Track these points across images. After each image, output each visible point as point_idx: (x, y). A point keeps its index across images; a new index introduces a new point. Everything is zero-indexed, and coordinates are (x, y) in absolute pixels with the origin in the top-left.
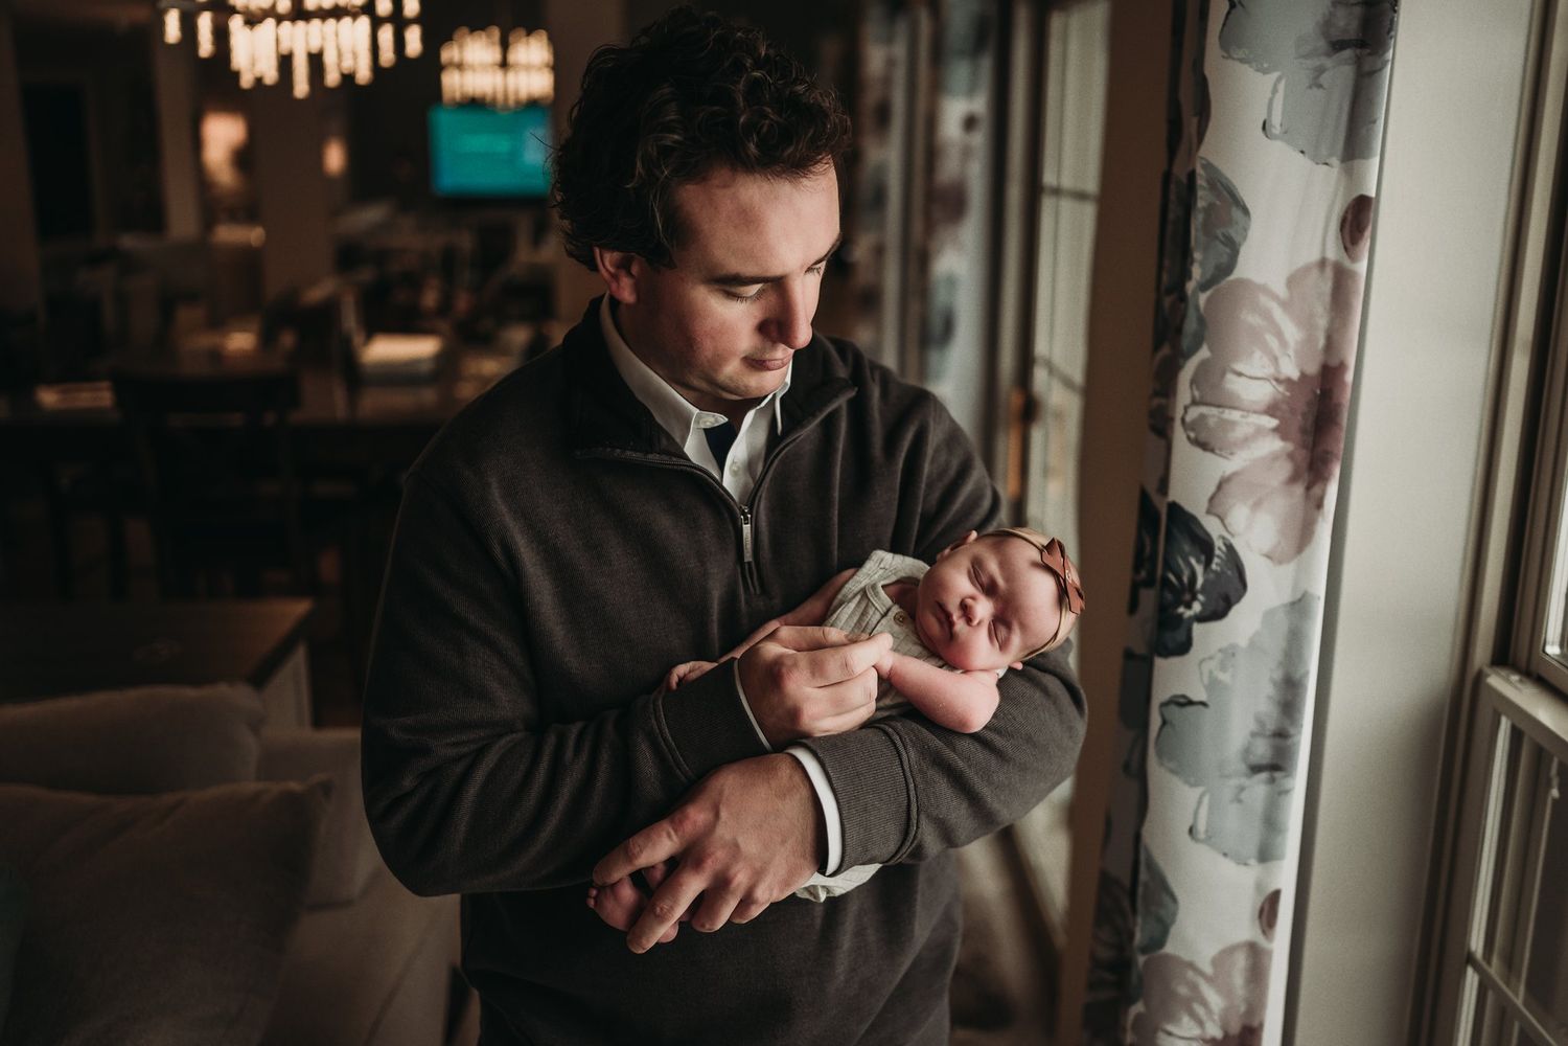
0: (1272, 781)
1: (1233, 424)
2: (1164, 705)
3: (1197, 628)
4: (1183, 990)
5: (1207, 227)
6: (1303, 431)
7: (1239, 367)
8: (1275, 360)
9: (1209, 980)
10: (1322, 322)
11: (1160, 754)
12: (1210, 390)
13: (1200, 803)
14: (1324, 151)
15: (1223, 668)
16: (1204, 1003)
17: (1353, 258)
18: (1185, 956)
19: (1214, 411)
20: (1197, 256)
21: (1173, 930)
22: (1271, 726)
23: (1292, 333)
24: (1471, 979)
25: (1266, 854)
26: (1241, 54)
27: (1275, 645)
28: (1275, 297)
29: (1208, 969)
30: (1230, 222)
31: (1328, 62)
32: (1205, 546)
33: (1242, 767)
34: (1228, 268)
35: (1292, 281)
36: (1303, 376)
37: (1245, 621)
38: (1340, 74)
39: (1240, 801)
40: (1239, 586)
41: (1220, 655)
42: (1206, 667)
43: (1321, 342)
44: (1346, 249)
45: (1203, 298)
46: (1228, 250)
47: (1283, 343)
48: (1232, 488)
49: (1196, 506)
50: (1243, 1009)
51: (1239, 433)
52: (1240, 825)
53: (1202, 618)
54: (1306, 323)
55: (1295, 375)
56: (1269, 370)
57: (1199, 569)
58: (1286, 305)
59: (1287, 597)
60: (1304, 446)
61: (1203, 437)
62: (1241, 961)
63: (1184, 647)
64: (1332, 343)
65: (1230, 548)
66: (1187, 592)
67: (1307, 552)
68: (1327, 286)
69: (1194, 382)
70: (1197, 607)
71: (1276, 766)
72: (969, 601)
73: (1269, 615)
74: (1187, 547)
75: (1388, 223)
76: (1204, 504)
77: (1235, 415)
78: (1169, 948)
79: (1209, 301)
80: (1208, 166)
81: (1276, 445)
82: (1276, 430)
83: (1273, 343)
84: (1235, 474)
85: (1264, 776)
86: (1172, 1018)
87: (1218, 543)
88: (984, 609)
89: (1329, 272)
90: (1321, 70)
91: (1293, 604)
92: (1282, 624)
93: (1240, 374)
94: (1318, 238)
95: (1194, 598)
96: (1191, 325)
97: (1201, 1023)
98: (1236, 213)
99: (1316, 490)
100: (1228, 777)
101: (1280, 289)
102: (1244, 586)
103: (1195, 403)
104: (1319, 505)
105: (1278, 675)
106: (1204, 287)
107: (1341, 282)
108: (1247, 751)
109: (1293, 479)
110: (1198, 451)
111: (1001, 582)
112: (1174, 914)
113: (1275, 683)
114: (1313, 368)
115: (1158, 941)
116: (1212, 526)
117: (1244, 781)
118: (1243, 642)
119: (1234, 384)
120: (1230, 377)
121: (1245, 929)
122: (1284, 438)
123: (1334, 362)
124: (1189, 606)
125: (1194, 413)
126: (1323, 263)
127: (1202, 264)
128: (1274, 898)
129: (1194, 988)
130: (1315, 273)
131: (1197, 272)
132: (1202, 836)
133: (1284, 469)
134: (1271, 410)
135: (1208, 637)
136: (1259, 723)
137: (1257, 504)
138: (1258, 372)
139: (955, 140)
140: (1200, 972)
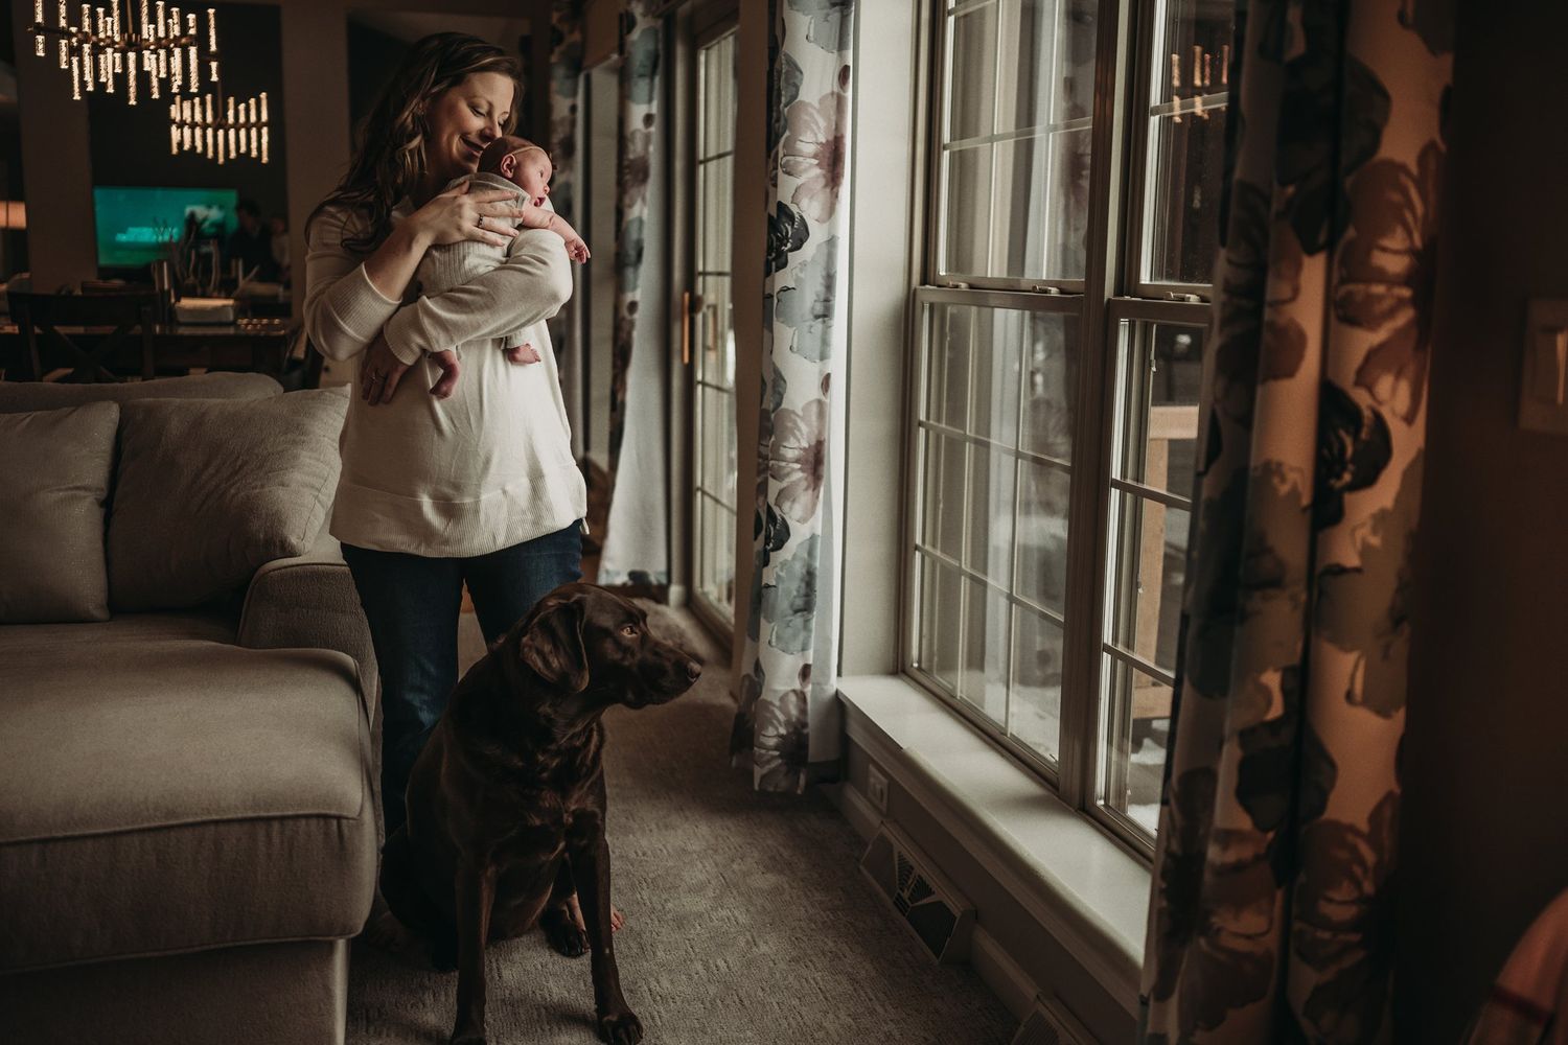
0: (824, 322)
1: (800, 163)
2: (778, 293)
3: (789, 254)
4: (790, 425)
5: (787, 80)
6: (829, 165)
7: (801, 138)
8: (816, 135)
9: (802, 419)
10: (834, 118)
11: (778, 316)
12: (791, 151)
13: (794, 334)
14: (831, 47)
15: (801, 270)
16: (799, 430)
17: (844, 91)
18: (791, 408)
19: (794, 158)
20: (783, 93)
21: (785, 396)
22: (822, 297)
23: (822, 123)
24: (922, 431)
25: (823, 357)
26: (795, 8)
27: (822, 260)
28: (815, 108)
29: (800, 413)
30: (796, 77)
31: (831, 11)
32: (791, 218)
33: (810, 316)
34: (795, 96)
35: (821, 101)
36: (827, 141)
37: (810, 249)
38: (835, 16)
39: (810, 332)
40: (805, 234)
41: (800, 266)
42: (795, 271)
43: (834, 127)
44: (841, 88)
45: (786, 109)
46: (794, 89)
47: (819, 128)
48: (801, 191)
49: (787, 201)
50: (817, 432)
51: (802, 167)
52: (812, 343)
53: (791, 250)
54: (828, 119)
55: (824, 141)
56: (814, 139)
57: (789, 228)
58: (818, 111)
59: (826, 239)
60: (828, 171)
61: (789, 170)
62: (814, 408)
63: (785, 265)
64: (838, 128)
65: (801, 217)
66: (783, 240)
67: (833, 217)
68: (834, 103)
69: (784, 147)
70: (789, 245)
71: (826, 314)
73: (819, 246)
74: (784, 220)
76: (790, 199)
77: (800, 159)
78: (783, 406)
79: (788, 111)
80: (786, 55)
81: (818, 171)
82: (817, 165)
83: (815, 128)
84: (803, 184)
85: (820, 320)
86: (786, 439)
87: (797, 216)
89: (835, 96)
90: (828, 15)
91: (828, 241)
92: (825, 250)
93: (802, 141)
94: (830, 83)
95: (788, 241)
96: (782, 122)
97: (799, 441)
98: (798, 73)
99: (835, 190)
100: (806, 321)
101: (817, 105)
102: (808, 234)
103: (785, 156)
104: (837, 197)
105: (824, 273)
106: (786, 106)
107: (840, 97)
108: (813, 308)
109: (826, 186)
110: (788, 176)
112: (786, 389)
113: (823, 277)
114: (831, 138)
115: (779, 404)
116: (794, 209)
117: (812, 323)
118: (809, 260)
119: (800, 146)
120: (798, 142)
121: (815, 392)
122: (821, 168)
123: (839, 135)
124: (786, 245)
125: (785, 160)
126: (833, 93)
127: (786, 96)
128: (827, 378)
129: (795, 423)
130: (829, 97)
131: (783, 99)
132: (796, 350)
133: (822, 182)
134: (815, 156)
135: (794, 258)
136: (817, 295)
137: (812, 198)
138: (809, 140)
139: (639, 130)
140: (798, 415)
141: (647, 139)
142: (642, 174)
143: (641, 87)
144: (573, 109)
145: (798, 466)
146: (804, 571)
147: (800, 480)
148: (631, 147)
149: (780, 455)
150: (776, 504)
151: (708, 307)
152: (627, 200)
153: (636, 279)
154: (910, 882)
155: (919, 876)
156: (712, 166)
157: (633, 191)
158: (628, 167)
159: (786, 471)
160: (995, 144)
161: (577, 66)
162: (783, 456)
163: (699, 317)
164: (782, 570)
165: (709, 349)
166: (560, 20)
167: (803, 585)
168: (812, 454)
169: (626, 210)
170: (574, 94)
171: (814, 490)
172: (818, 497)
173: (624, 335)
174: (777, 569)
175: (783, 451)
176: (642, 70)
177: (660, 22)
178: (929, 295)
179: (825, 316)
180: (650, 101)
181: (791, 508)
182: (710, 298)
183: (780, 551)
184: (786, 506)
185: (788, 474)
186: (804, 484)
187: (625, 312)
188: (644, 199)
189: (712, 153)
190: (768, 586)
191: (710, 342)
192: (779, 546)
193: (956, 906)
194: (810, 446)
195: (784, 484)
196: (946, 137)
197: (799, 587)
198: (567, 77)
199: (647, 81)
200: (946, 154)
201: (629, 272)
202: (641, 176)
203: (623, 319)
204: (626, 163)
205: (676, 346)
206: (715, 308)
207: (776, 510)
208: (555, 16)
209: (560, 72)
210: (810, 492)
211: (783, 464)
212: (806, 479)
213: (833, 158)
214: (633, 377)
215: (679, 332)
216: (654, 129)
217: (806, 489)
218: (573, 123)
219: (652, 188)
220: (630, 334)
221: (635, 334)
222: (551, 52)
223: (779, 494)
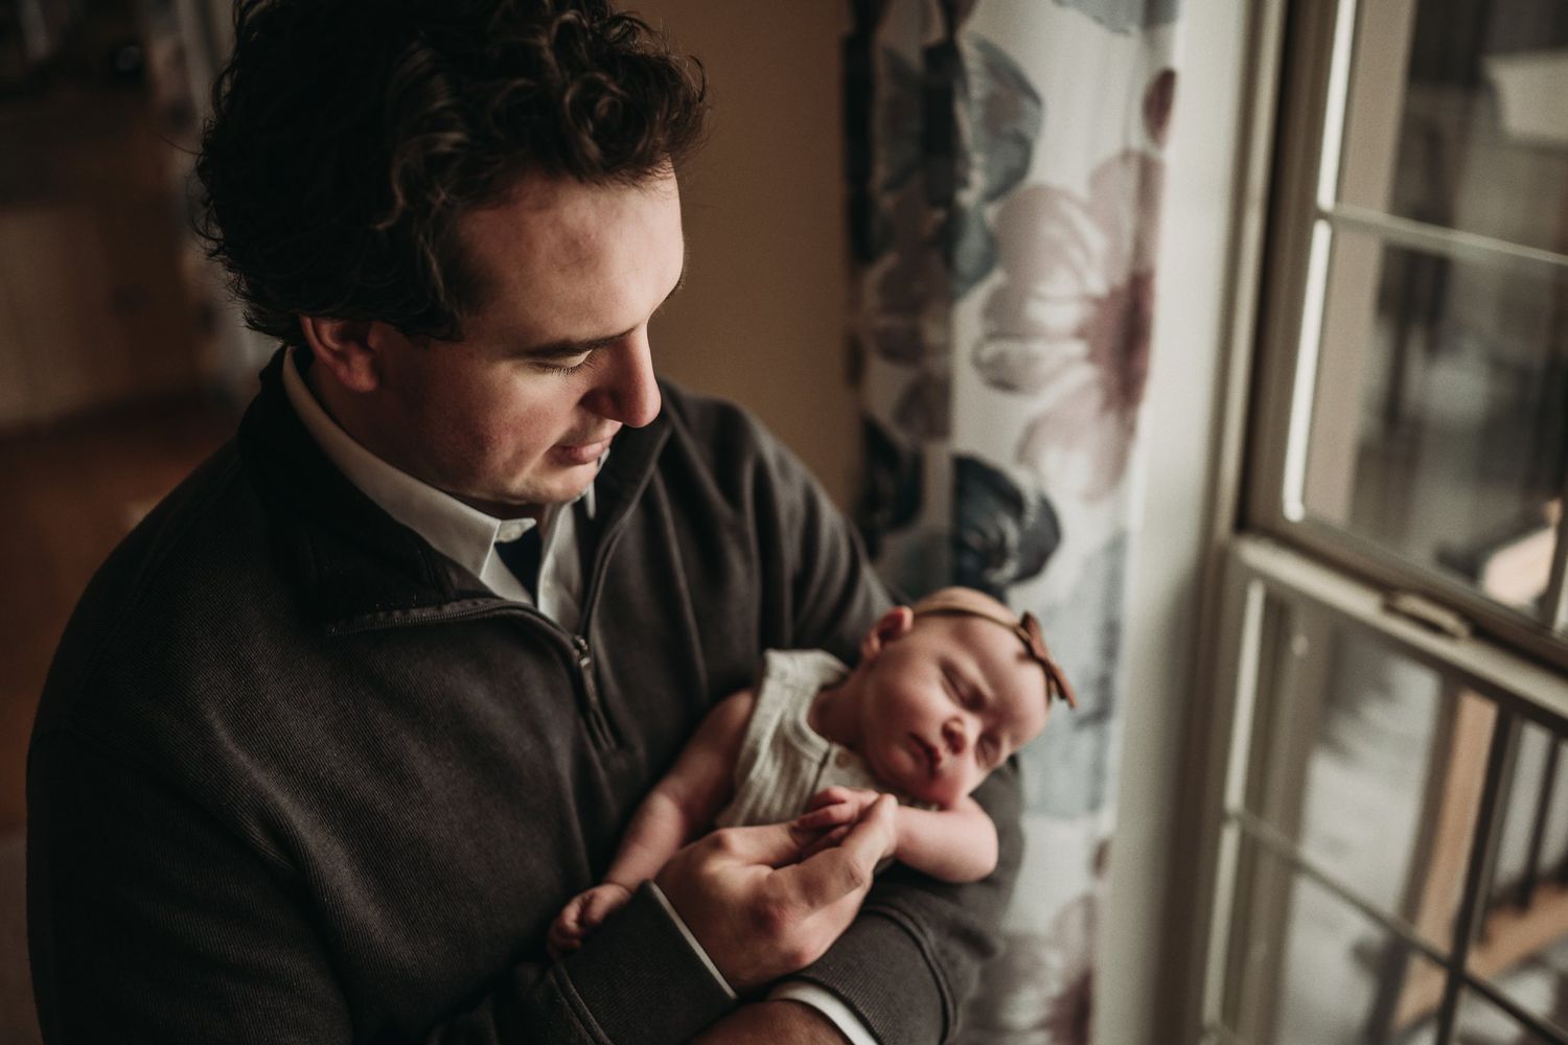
0: (1097, 731)
1: (1041, 357)
3: (1012, 588)
5: (990, 123)
6: (1114, 352)
7: (1041, 290)
8: (1078, 274)
9: (1051, 943)
10: (1128, 222)
14: (1123, 17)
16: (1045, 966)
17: (1157, 147)
19: (1016, 343)
20: (973, 160)
23: (1096, 240)
27: (1094, 591)
28: (1077, 202)
29: (1046, 934)
30: (1017, 112)
32: (1013, 500)
33: (1068, 723)
34: (1018, 171)
35: (1097, 179)
36: (1111, 290)
39: (1066, 757)
40: (1053, 538)
43: (1127, 246)
44: (1151, 134)
45: (987, 210)
46: (1015, 149)
47: (1087, 253)
48: (1041, 429)
49: (999, 454)
52: (1069, 784)
53: (1017, 578)
54: (1111, 227)
55: (1101, 290)
56: (1074, 289)
57: (1009, 524)
58: (1089, 209)
59: (1105, 542)
60: (1115, 369)
61: (1003, 377)
62: (1076, 918)
64: (1139, 250)
65: (1043, 497)
66: (994, 553)
67: (1123, 485)
68: (1129, 180)
69: (983, 312)
70: (1012, 568)
71: (1101, 714)
72: (956, 727)
73: (1086, 559)
74: (994, 504)
76: (1013, 452)
77: (1039, 346)
79: (1002, 217)
80: (986, 46)
81: (1085, 372)
82: (1086, 355)
83: (1077, 256)
84: (1044, 413)
85: (1090, 725)
87: (1030, 496)
88: (971, 728)
89: (1131, 165)
92: (1102, 567)
93: (1043, 297)
94: (1121, 125)
96: (972, 245)
98: (1028, 104)
99: (1129, 415)
100: (1056, 741)
101: (1082, 191)
102: (1060, 537)
103: (986, 337)
105: (1097, 620)
106: (989, 198)
107: (1145, 176)
109: (1106, 408)
111: (987, 691)
113: (1094, 629)
114: (1120, 278)
116: (1023, 478)
117: (1071, 738)
118: (1063, 595)
119: (1037, 309)
120: (1031, 299)
121: (1078, 885)
122: (1093, 363)
123: (1143, 271)
125: (991, 350)
126: (1126, 155)
127: (988, 170)
128: (1102, 848)
130: (1119, 167)
131: (980, 176)
133: (1094, 399)
134: (1081, 334)
135: (1025, 596)
136: (1084, 675)
137: (1068, 444)
138: (1062, 287)
145: (1040, 1037)
168: (1069, 1006)
179: (1099, 717)
194: (1066, 988)
211: (1008, 1040)
213: (1126, 332)
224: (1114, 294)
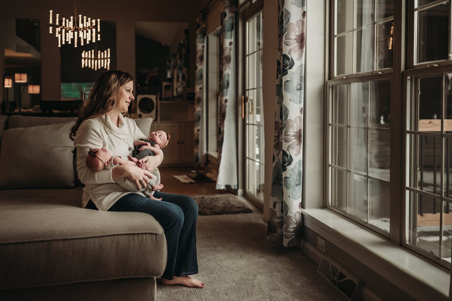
0: (300, 91)
1: (291, 42)
2: (284, 82)
3: (288, 70)
4: (291, 124)
5: (285, 17)
6: (300, 42)
7: (291, 34)
9: (295, 122)
10: (301, 28)
11: (284, 90)
12: (287, 38)
13: (291, 95)
14: (299, 6)
15: (292, 75)
16: (294, 126)
17: (304, 19)
18: (290, 119)
19: (288, 40)
20: (284, 20)
21: (289, 115)
22: (299, 83)
23: (297, 29)
24: (330, 127)
25: (300, 103)
27: (299, 72)
28: (295, 25)
29: (294, 120)
30: (288, 15)
32: (288, 59)
33: (296, 90)
34: (288, 21)
35: (297, 22)
37: (294, 68)
39: (296, 95)
41: (291, 74)
42: (290, 75)
43: (301, 30)
44: (303, 18)
45: (286, 26)
46: (288, 19)
47: (296, 31)
48: (291, 51)
49: (287, 53)
50: (299, 126)
51: (292, 43)
52: (297, 98)
53: (289, 69)
54: (299, 28)
55: (298, 35)
56: (295, 34)
57: (288, 62)
58: (296, 26)
59: (300, 65)
60: (300, 44)
61: (287, 44)
62: (298, 119)
63: (287, 74)
64: (302, 30)
65: (292, 58)
66: (286, 66)
67: (302, 58)
68: (301, 23)
69: (285, 37)
70: (288, 67)
73: (297, 67)
74: (286, 59)
75: (308, 14)
76: (288, 53)
77: (291, 40)
78: (288, 118)
80: (285, 9)
81: (296, 44)
82: (296, 42)
83: (295, 31)
84: (292, 48)
85: (299, 91)
86: (289, 129)
87: (290, 58)
89: (301, 21)
91: (300, 66)
92: (299, 68)
94: (299, 17)
95: (288, 66)
96: (284, 29)
97: (294, 129)
98: (289, 14)
99: (302, 50)
100: (294, 91)
101: (296, 24)
102: (294, 64)
103: (285, 40)
104: (303, 52)
105: (300, 76)
106: (285, 24)
107: (303, 22)
108: (296, 87)
109: (299, 48)
110: (287, 46)
112: (288, 113)
114: (300, 34)
115: (286, 118)
116: (289, 56)
117: (297, 92)
118: (295, 72)
119: (290, 36)
120: (290, 35)
121: (298, 114)
122: (297, 43)
123: (303, 33)
124: (287, 68)
125: (285, 41)
126: (300, 20)
127: (285, 21)
128: (302, 109)
129: (292, 123)
130: (300, 21)
132: (291, 100)
133: (298, 47)
134: (296, 40)
135: (290, 71)
136: (298, 83)
137: (295, 53)
138: (293, 34)
139: (228, 47)
140: (293, 121)
141: (230, 49)
142: (229, 60)
143: (228, 34)
144: (203, 47)
145: (294, 138)
146: (298, 172)
147: (295, 142)
148: (225, 52)
149: (287, 133)
150: (287, 150)
151: (250, 100)
152: (224, 68)
153: (227, 92)
154: (337, 274)
155: (340, 272)
156: (251, 57)
157: (226, 65)
158: (224, 58)
159: (290, 139)
160: (354, 32)
161: (204, 34)
162: (289, 134)
163: (247, 104)
164: (291, 172)
165: (250, 113)
166: (199, 21)
167: (298, 176)
168: (298, 134)
169: (224, 71)
170: (203, 42)
171: (299, 145)
172: (301, 148)
173: (223, 110)
174: (290, 172)
175: (289, 133)
176: (228, 29)
177: (234, 15)
178: (331, 83)
179: (300, 89)
180: (231, 38)
181: (292, 151)
182: (250, 97)
183: (290, 166)
184: (291, 151)
185: (291, 140)
186: (296, 143)
187: (223, 103)
188: (229, 68)
189: (250, 52)
190: (286, 178)
191: (250, 111)
192: (289, 164)
193: (356, 281)
194: (297, 131)
195: (290, 143)
196: (336, 33)
197: (297, 177)
198: (201, 37)
199: (230, 32)
200: (336, 39)
201: (225, 90)
202: (228, 61)
203: (223, 105)
204: (223, 57)
205: (240, 113)
206: (251, 100)
207: (288, 152)
208: (198, 20)
209: (199, 36)
210: (298, 146)
211: (289, 137)
212: (297, 141)
213: (302, 40)
214: (226, 122)
215: (241, 109)
216: (233, 47)
217: (297, 145)
218: (203, 51)
219: (232, 64)
220: (225, 109)
221: (227, 109)
222: (197, 30)
223: (288, 147)
224: (299, 35)
